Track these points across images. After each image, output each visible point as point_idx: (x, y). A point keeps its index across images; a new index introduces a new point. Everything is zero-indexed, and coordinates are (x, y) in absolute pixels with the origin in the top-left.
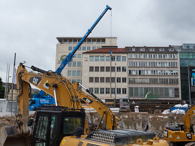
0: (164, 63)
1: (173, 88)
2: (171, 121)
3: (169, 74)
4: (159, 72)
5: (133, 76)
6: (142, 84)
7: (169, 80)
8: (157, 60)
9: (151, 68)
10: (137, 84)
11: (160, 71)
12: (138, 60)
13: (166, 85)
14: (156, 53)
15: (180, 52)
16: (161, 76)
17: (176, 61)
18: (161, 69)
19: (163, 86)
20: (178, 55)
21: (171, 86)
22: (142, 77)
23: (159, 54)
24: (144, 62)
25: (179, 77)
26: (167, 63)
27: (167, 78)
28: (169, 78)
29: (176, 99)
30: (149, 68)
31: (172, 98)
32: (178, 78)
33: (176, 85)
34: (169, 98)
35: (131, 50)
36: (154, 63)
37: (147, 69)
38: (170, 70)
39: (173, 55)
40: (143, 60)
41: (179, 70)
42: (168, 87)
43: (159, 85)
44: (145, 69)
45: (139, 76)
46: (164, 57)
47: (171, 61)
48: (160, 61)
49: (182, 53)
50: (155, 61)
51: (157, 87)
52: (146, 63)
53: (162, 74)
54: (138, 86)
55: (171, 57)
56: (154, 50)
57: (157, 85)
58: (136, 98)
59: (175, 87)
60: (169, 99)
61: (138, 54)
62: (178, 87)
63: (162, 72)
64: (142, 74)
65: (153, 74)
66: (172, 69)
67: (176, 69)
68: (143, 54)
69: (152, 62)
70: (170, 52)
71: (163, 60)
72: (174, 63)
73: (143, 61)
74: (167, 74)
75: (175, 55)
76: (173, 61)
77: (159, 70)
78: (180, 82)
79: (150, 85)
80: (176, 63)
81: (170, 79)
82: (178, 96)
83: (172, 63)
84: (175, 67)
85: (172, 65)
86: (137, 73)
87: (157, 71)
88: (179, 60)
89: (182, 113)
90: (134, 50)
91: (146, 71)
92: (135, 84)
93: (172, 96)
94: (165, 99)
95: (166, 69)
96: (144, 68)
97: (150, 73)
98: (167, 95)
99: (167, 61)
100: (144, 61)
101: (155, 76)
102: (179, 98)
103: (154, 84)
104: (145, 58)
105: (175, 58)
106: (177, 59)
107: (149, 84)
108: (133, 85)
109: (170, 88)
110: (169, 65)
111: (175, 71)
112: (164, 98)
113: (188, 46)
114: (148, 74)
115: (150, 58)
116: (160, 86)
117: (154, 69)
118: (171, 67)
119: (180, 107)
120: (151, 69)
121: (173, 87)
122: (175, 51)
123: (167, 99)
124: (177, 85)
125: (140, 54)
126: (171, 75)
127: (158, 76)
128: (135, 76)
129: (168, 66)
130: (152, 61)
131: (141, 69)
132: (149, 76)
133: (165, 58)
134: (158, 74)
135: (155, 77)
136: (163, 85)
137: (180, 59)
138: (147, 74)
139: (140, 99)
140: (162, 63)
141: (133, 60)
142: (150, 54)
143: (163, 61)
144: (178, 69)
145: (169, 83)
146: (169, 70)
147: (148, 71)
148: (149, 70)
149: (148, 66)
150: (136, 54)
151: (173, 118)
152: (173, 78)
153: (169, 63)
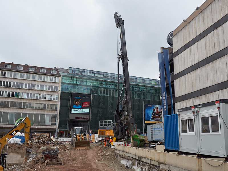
0: (43, 85)
1: (50, 115)
2: (2, 151)
3: (48, 99)
4: (36, 95)
5: (3, 98)
6: (14, 109)
7: (46, 105)
8: (35, 82)
9: (27, 90)
10: (8, 109)
11: (38, 95)
12: (13, 79)
13: (43, 112)
14: (35, 74)
15: (63, 76)
16: (38, 100)
17: (57, 85)
18: (39, 92)
19: (39, 112)
20: (61, 78)
21: (49, 112)
22: (15, 100)
23: (39, 75)
24: (20, 83)
25: (59, 103)
26: (46, 86)
27: (45, 103)
28: (47, 103)
29: (52, 127)
30: (25, 90)
31: (48, 126)
32: (57, 104)
33: (54, 111)
34: (45, 125)
35: (6, 67)
36: (32, 84)
37: (23, 91)
38: (50, 94)
39: (55, 78)
40: (18, 80)
41: (60, 95)
42: (45, 113)
43: (35, 110)
44: (20, 92)
45: (11, 98)
46: (44, 79)
47: (51, 84)
48: (39, 83)
49: (66, 77)
50: (33, 83)
51: (32, 112)
52: (23, 84)
53: (40, 98)
54: (8, 111)
55: (52, 80)
56: (34, 70)
57: (32, 111)
58: (4, 125)
59: (53, 114)
60: (44, 127)
61: (13, 73)
62: (56, 114)
63: (40, 96)
64: (15, 97)
65: (29, 98)
66: (51, 94)
67: (56, 94)
68: (19, 73)
69: (29, 84)
70: (52, 74)
71: (43, 82)
72: (55, 87)
73: (18, 82)
74: (45, 98)
75: (56, 78)
76: (54, 85)
77: (36, 93)
78: (59, 109)
79: (24, 110)
80: (57, 87)
81: (48, 105)
82: (55, 124)
83: (52, 86)
84: (56, 92)
85: (52, 89)
86: (9, 95)
87: (34, 95)
88: (60, 84)
89: (16, 141)
90: (9, 67)
91: (21, 94)
92: (5, 108)
93: (48, 124)
94: (39, 127)
95: (45, 93)
96: (19, 90)
97: (25, 96)
98: (43, 122)
99: (47, 84)
100: (20, 81)
101: (31, 100)
102: (56, 127)
103: (28, 110)
104: (22, 78)
105: (56, 82)
106: (58, 83)
107: (22, 109)
108: (3, 109)
109: (47, 115)
110: (49, 89)
111: (54, 96)
112: (39, 125)
113: (74, 70)
114: (23, 98)
115: (28, 79)
116: (35, 112)
117: (30, 92)
118: (50, 91)
119: (18, 135)
120: (27, 92)
121: (51, 113)
122: (59, 74)
123: (42, 127)
124: (56, 111)
125: (16, 73)
126: (50, 100)
127: (35, 100)
128: (7, 98)
129: (47, 90)
130: (30, 82)
131: (15, 91)
132: (24, 99)
133: (45, 81)
134: (35, 98)
135: (30, 102)
136: (39, 110)
137: (62, 83)
138: (21, 98)
139: (9, 126)
140: (41, 85)
141: (6, 79)
142: (28, 74)
143: (43, 84)
144: (58, 94)
145: (46, 109)
146: (48, 94)
147: (23, 94)
148: (25, 93)
149: (24, 87)
150: (10, 72)
151: (5, 148)
152: (52, 104)
153: (49, 87)
